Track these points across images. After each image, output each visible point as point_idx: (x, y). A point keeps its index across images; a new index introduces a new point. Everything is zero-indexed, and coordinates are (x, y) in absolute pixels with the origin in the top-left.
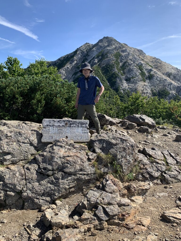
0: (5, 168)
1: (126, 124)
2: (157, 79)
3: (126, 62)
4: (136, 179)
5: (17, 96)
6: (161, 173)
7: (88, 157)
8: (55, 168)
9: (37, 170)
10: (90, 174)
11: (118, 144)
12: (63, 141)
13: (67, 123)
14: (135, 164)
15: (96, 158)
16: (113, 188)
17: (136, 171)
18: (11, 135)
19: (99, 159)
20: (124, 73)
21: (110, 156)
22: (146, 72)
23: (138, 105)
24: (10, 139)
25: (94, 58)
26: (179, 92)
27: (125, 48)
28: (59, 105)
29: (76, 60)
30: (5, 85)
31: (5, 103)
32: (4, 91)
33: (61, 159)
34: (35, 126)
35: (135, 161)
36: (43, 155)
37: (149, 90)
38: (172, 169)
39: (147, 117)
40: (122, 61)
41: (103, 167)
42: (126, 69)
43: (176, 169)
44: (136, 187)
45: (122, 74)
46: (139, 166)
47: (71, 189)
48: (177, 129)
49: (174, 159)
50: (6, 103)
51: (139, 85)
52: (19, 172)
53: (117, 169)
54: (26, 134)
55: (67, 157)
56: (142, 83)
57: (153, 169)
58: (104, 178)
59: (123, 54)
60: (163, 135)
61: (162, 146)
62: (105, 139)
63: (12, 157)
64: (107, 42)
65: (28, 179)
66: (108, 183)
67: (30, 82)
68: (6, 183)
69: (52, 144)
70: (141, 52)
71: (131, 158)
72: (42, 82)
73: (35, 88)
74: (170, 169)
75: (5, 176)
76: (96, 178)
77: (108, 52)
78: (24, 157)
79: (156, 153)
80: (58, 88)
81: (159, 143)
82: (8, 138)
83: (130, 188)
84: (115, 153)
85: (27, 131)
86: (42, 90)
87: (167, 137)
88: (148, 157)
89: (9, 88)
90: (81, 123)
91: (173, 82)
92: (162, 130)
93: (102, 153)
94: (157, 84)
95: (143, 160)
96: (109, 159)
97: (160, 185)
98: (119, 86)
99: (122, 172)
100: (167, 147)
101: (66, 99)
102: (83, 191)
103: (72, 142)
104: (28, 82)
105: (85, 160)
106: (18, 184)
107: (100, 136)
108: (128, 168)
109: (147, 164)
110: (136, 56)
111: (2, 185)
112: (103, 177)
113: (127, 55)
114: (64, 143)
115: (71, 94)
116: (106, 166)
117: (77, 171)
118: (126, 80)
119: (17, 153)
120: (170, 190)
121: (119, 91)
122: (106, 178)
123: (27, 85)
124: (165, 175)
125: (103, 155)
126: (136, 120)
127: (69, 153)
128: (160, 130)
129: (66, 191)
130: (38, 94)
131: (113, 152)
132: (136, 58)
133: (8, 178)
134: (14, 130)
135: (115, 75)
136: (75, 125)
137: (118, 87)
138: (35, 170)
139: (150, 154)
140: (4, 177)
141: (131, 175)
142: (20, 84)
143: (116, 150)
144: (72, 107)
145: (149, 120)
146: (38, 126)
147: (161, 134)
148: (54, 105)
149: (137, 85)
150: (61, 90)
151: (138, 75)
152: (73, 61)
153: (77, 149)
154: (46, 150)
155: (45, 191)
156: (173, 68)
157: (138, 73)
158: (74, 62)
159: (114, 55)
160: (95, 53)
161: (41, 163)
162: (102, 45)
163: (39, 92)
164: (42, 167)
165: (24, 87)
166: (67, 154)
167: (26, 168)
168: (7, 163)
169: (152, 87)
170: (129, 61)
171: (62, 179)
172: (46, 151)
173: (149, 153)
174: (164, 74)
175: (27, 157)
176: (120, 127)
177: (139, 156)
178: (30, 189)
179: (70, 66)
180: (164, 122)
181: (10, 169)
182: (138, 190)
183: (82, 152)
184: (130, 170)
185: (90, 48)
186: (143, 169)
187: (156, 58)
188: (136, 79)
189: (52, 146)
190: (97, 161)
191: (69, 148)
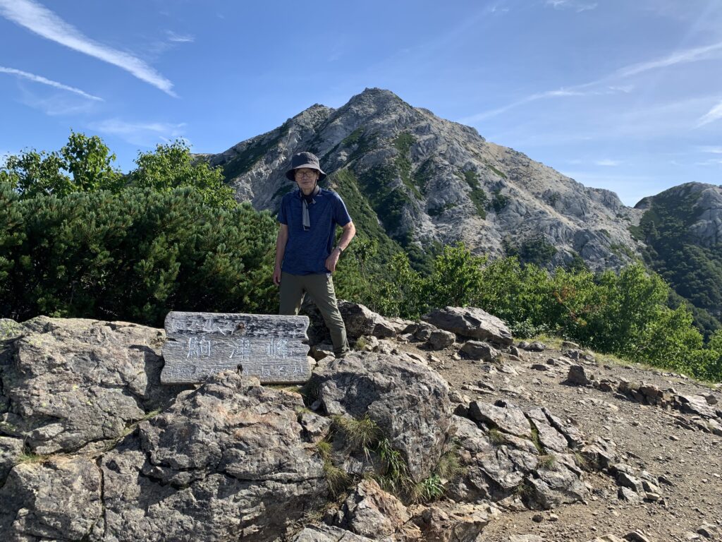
0: (39, 464)
1: (426, 333)
2: (520, 210)
3: (428, 161)
4: (449, 495)
5: (94, 247)
6: (523, 477)
7: (303, 427)
8: (198, 463)
9: (141, 468)
10: (307, 479)
11: (395, 386)
12: (225, 381)
13: (241, 325)
14: (446, 449)
15: (327, 430)
16: (378, 521)
17: (449, 469)
18: (65, 361)
19: (336, 434)
20: (424, 192)
21: (370, 423)
22: (485, 190)
23: (462, 282)
24: (59, 373)
25: (337, 147)
26: (582, 247)
27: (425, 122)
28: (223, 276)
29: (285, 153)
30: (60, 212)
31: (55, 268)
32: (54, 231)
33: (219, 433)
34: (143, 334)
35: (446, 438)
36: (162, 423)
37: (495, 241)
38: (556, 464)
39: (487, 313)
40: (418, 159)
41: (349, 459)
42: (428, 180)
43: (567, 463)
44: (447, 518)
45: (419, 194)
46: (457, 455)
47: (248, 526)
48: (573, 351)
49: (560, 435)
50: (58, 268)
51: (467, 226)
52: (83, 477)
53: (391, 463)
54: (113, 359)
55: (239, 427)
56: (476, 223)
57: (500, 464)
58: (349, 492)
59: (421, 139)
60: (532, 368)
61: (528, 398)
62: (357, 373)
63: (64, 431)
64: (374, 103)
65: (111, 499)
66: (361, 505)
67: (137, 205)
68: (40, 511)
69: (194, 388)
70: (471, 133)
71: (433, 429)
72: (173, 207)
73: (150, 223)
74: (550, 464)
75: (37, 490)
76: (325, 493)
77: (379, 131)
78: (103, 429)
79: (509, 415)
80: (221, 225)
81: (519, 390)
82: (55, 370)
83: (430, 522)
84: (385, 415)
85: (118, 349)
86: (173, 230)
87: (544, 373)
88: (485, 428)
89: (70, 223)
90: (284, 326)
91: (564, 220)
92: (530, 353)
93: (347, 414)
94: (519, 224)
95: (469, 437)
96: (368, 434)
97: (521, 513)
98: (409, 229)
99: (407, 473)
100: (545, 402)
101: (245, 259)
102: (286, 534)
103: (255, 382)
104: (130, 208)
105: (294, 436)
106: (77, 516)
107: (340, 363)
108: (425, 460)
109: (482, 448)
110: (457, 146)
111: (26, 519)
112: (347, 490)
113: (431, 141)
114: (230, 385)
115: (260, 243)
116: (356, 454)
117: (269, 469)
118: (431, 212)
119: (81, 418)
120: (551, 525)
121: (410, 244)
122: (357, 492)
123: (127, 213)
124: (535, 482)
125: (348, 420)
126: (454, 323)
127: (244, 415)
128: (526, 352)
129: (231, 533)
130: (158, 242)
131: (377, 412)
132: (457, 151)
133: (45, 496)
134: (77, 346)
135: (398, 197)
136: (265, 332)
137: (408, 232)
138: (137, 468)
139: (490, 419)
140: (34, 494)
141: (432, 481)
142: (107, 211)
143: (388, 406)
144: (262, 281)
145: (492, 324)
146: (151, 336)
147: (526, 365)
148: (208, 275)
149: (461, 227)
150: (229, 232)
151: (464, 200)
152: (275, 155)
153: (270, 402)
154: (173, 406)
155: (163, 535)
156: (562, 180)
157: (464, 191)
158: (277, 157)
159: (394, 142)
160: (340, 134)
161: (157, 448)
162: (361, 113)
163: (162, 235)
164: (158, 458)
165: (118, 220)
166: (238, 418)
167: (108, 465)
168: (46, 447)
169: (504, 233)
170: (437, 159)
171: (220, 496)
172: (172, 411)
173: (488, 415)
174: (537, 197)
175: (112, 429)
176: (406, 342)
177: (458, 425)
178: (115, 530)
179: (268, 169)
180: (538, 333)
181: (55, 469)
182: (454, 525)
183: (286, 412)
184: (432, 466)
185: (327, 119)
186: (471, 464)
187: (513, 151)
188: (457, 211)
189: (194, 395)
190: (328, 439)
191: (244, 401)
